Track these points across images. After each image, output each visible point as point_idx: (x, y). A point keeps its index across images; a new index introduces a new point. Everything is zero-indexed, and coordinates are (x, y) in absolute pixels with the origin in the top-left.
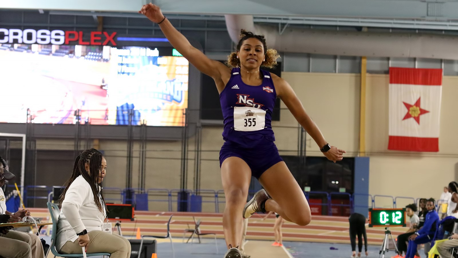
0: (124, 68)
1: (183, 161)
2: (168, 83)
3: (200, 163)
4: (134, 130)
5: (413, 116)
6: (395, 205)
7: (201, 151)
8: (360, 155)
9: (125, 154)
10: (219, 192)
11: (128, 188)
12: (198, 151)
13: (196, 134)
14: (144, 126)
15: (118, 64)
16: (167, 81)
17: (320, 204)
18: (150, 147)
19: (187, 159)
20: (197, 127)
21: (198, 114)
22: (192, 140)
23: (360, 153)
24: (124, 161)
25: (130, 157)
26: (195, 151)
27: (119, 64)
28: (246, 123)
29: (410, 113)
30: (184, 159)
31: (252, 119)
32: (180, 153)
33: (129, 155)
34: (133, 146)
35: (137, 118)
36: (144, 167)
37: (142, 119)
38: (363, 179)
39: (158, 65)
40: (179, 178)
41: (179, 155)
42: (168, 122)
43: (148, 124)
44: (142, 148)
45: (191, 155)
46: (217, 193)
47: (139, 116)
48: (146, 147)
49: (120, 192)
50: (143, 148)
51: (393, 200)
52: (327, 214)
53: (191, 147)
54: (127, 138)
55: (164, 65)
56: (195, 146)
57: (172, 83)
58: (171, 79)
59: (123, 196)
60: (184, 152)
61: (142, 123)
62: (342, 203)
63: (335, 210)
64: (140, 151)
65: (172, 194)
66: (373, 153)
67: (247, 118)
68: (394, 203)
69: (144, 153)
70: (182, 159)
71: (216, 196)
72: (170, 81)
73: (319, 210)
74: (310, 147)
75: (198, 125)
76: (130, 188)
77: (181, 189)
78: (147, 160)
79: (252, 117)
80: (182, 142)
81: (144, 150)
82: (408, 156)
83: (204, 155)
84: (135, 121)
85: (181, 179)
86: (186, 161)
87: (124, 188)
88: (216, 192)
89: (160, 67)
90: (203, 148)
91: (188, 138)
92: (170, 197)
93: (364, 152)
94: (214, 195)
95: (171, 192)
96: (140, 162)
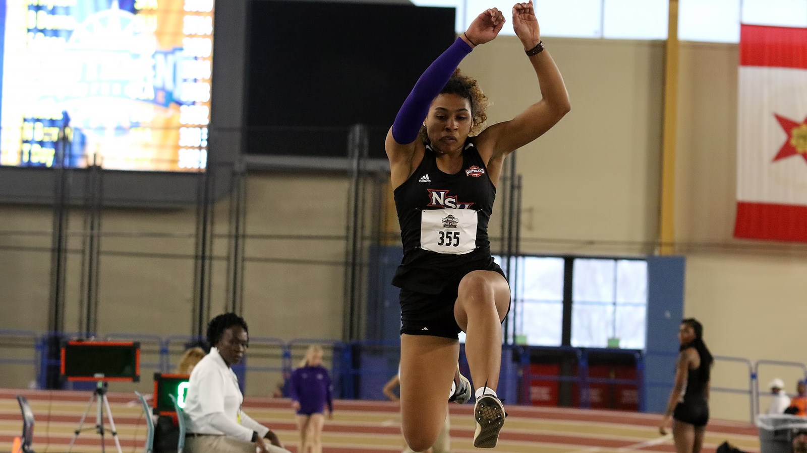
0: (45, 20)
1: (200, 262)
2: (160, 57)
3: (243, 268)
4: (71, 179)
5: (800, 150)
6: (754, 382)
7: (244, 236)
8: (660, 251)
9: (48, 242)
10: (295, 344)
11: (53, 332)
12: (237, 237)
13: (231, 191)
14: (95, 170)
15: (27, 8)
16: (156, 53)
17: (554, 378)
18: (110, 224)
19: (211, 258)
20: (234, 174)
21: (237, 138)
22: (222, 207)
23: (660, 245)
24: (45, 261)
25: (59, 251)
26: (230, 236)
27: (30, 7)
28: (442, 239)
29: (794, 142)
30: (202, 258)
31: (453, 233)
32: (192, 241)
33: (57, 246)
34: (67, 220)
35: (76, 149)
36: (94, 279)
37: (90, 150)
38: (668, 315)
39: (134, 11)
40: (188, 307)
41: (189, 246)
42: (158, 161)
43: (108, 165)
44: (89, 226)
45: (220, 247)
46: (290, 347)
47: (83, 142)
48: (99, 225)
49: (33, 343)
50: (92, 228)
51: (751, 369)
52: (575, 402)
53: (222, 227)
54: (51, 201)
55: (151, 11)
56: (230, 223)
57: (171, 58)
58: (167, 47)
59: (40, 353)
60: (203, 240)
61: (91, 162)
62: (613, 375)
63: (594, 395)
64: (84, 236)
65: (171, 348)
66: (693, 247)
67: (445, 230)
68: (754, 376)
69: (95, 240)
70: (196, 257)
71: (287, 355)
72: (166, 54)
73: (551, 394)
74: (530, 228)
75: (239, 167)
76: (60, 332)
77: (193, 337)
78: (104, 259)
79: (453, 230)
80: (198, 214)
81: (95, 232)
82: (784, 255)
83: (251, 248)
84: (71, 156)
85: (194, 310)
86: (207, 262)
87: (42, 331)
88: (286, 342)
89: (138, 15)
90: (250, 229)
91: (213, 201)
92: (165, 356)
93: (672, 244)
94: (279, 352)
95: (167, 343)
96: (83, 264)
